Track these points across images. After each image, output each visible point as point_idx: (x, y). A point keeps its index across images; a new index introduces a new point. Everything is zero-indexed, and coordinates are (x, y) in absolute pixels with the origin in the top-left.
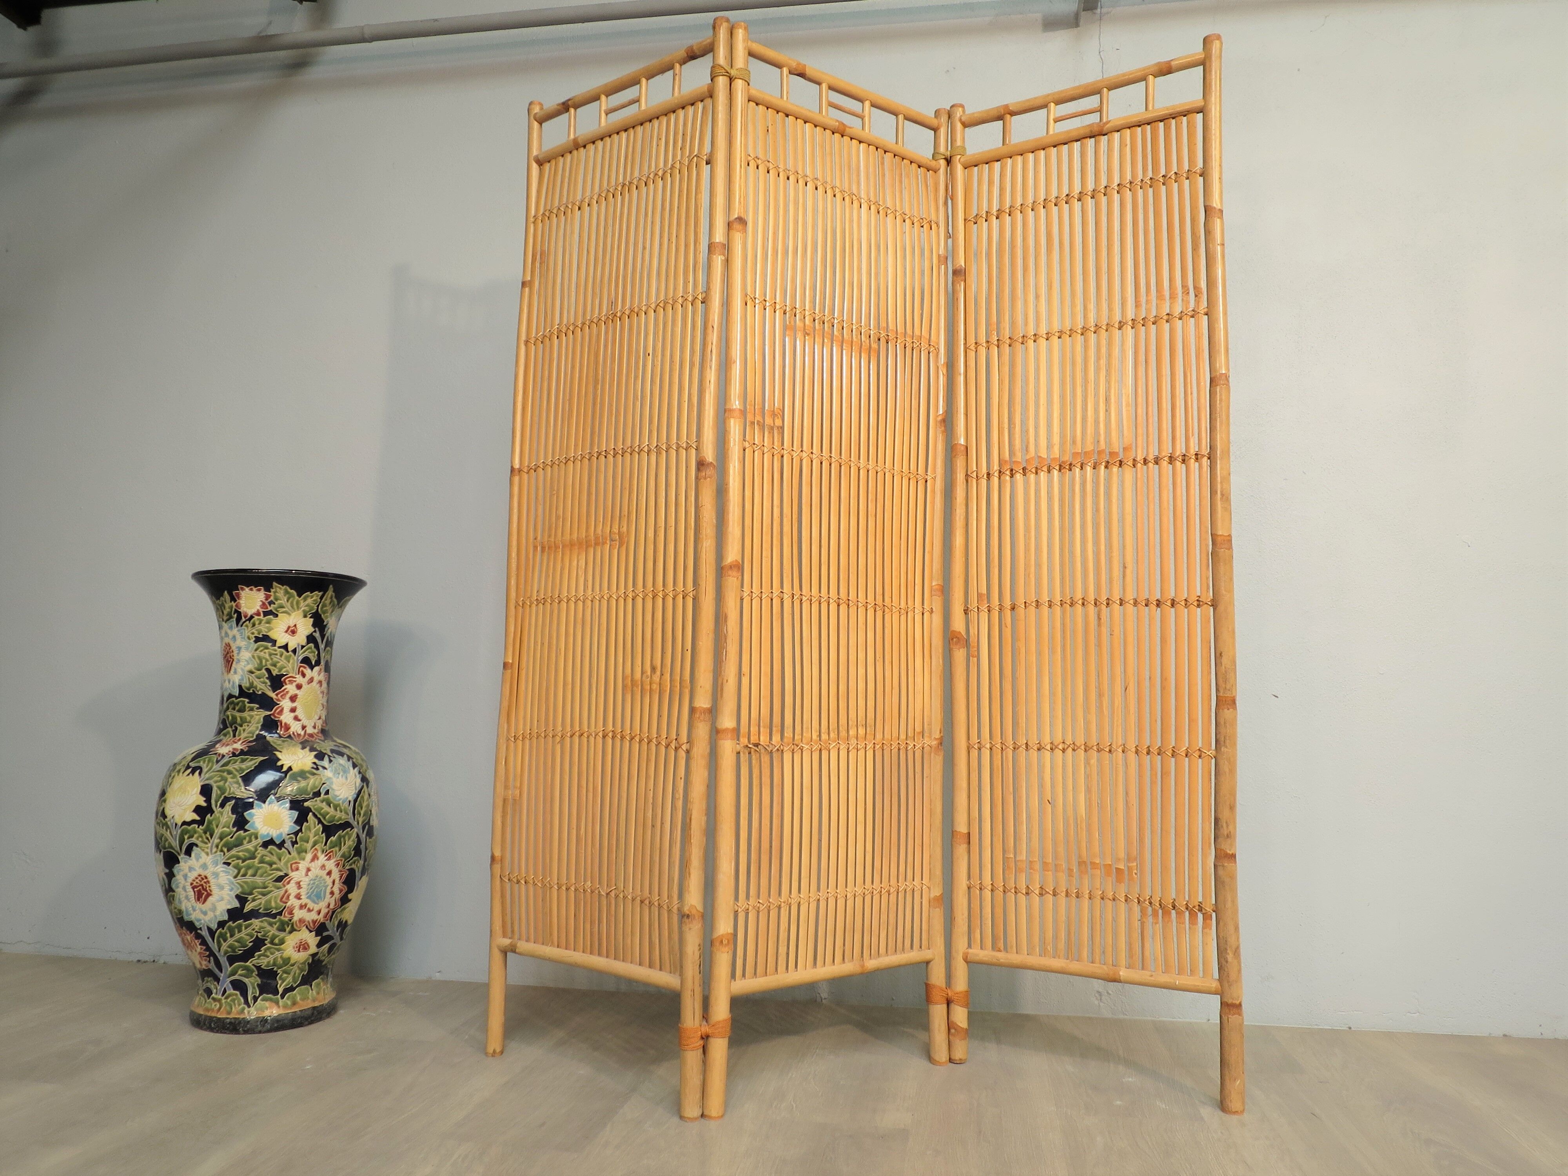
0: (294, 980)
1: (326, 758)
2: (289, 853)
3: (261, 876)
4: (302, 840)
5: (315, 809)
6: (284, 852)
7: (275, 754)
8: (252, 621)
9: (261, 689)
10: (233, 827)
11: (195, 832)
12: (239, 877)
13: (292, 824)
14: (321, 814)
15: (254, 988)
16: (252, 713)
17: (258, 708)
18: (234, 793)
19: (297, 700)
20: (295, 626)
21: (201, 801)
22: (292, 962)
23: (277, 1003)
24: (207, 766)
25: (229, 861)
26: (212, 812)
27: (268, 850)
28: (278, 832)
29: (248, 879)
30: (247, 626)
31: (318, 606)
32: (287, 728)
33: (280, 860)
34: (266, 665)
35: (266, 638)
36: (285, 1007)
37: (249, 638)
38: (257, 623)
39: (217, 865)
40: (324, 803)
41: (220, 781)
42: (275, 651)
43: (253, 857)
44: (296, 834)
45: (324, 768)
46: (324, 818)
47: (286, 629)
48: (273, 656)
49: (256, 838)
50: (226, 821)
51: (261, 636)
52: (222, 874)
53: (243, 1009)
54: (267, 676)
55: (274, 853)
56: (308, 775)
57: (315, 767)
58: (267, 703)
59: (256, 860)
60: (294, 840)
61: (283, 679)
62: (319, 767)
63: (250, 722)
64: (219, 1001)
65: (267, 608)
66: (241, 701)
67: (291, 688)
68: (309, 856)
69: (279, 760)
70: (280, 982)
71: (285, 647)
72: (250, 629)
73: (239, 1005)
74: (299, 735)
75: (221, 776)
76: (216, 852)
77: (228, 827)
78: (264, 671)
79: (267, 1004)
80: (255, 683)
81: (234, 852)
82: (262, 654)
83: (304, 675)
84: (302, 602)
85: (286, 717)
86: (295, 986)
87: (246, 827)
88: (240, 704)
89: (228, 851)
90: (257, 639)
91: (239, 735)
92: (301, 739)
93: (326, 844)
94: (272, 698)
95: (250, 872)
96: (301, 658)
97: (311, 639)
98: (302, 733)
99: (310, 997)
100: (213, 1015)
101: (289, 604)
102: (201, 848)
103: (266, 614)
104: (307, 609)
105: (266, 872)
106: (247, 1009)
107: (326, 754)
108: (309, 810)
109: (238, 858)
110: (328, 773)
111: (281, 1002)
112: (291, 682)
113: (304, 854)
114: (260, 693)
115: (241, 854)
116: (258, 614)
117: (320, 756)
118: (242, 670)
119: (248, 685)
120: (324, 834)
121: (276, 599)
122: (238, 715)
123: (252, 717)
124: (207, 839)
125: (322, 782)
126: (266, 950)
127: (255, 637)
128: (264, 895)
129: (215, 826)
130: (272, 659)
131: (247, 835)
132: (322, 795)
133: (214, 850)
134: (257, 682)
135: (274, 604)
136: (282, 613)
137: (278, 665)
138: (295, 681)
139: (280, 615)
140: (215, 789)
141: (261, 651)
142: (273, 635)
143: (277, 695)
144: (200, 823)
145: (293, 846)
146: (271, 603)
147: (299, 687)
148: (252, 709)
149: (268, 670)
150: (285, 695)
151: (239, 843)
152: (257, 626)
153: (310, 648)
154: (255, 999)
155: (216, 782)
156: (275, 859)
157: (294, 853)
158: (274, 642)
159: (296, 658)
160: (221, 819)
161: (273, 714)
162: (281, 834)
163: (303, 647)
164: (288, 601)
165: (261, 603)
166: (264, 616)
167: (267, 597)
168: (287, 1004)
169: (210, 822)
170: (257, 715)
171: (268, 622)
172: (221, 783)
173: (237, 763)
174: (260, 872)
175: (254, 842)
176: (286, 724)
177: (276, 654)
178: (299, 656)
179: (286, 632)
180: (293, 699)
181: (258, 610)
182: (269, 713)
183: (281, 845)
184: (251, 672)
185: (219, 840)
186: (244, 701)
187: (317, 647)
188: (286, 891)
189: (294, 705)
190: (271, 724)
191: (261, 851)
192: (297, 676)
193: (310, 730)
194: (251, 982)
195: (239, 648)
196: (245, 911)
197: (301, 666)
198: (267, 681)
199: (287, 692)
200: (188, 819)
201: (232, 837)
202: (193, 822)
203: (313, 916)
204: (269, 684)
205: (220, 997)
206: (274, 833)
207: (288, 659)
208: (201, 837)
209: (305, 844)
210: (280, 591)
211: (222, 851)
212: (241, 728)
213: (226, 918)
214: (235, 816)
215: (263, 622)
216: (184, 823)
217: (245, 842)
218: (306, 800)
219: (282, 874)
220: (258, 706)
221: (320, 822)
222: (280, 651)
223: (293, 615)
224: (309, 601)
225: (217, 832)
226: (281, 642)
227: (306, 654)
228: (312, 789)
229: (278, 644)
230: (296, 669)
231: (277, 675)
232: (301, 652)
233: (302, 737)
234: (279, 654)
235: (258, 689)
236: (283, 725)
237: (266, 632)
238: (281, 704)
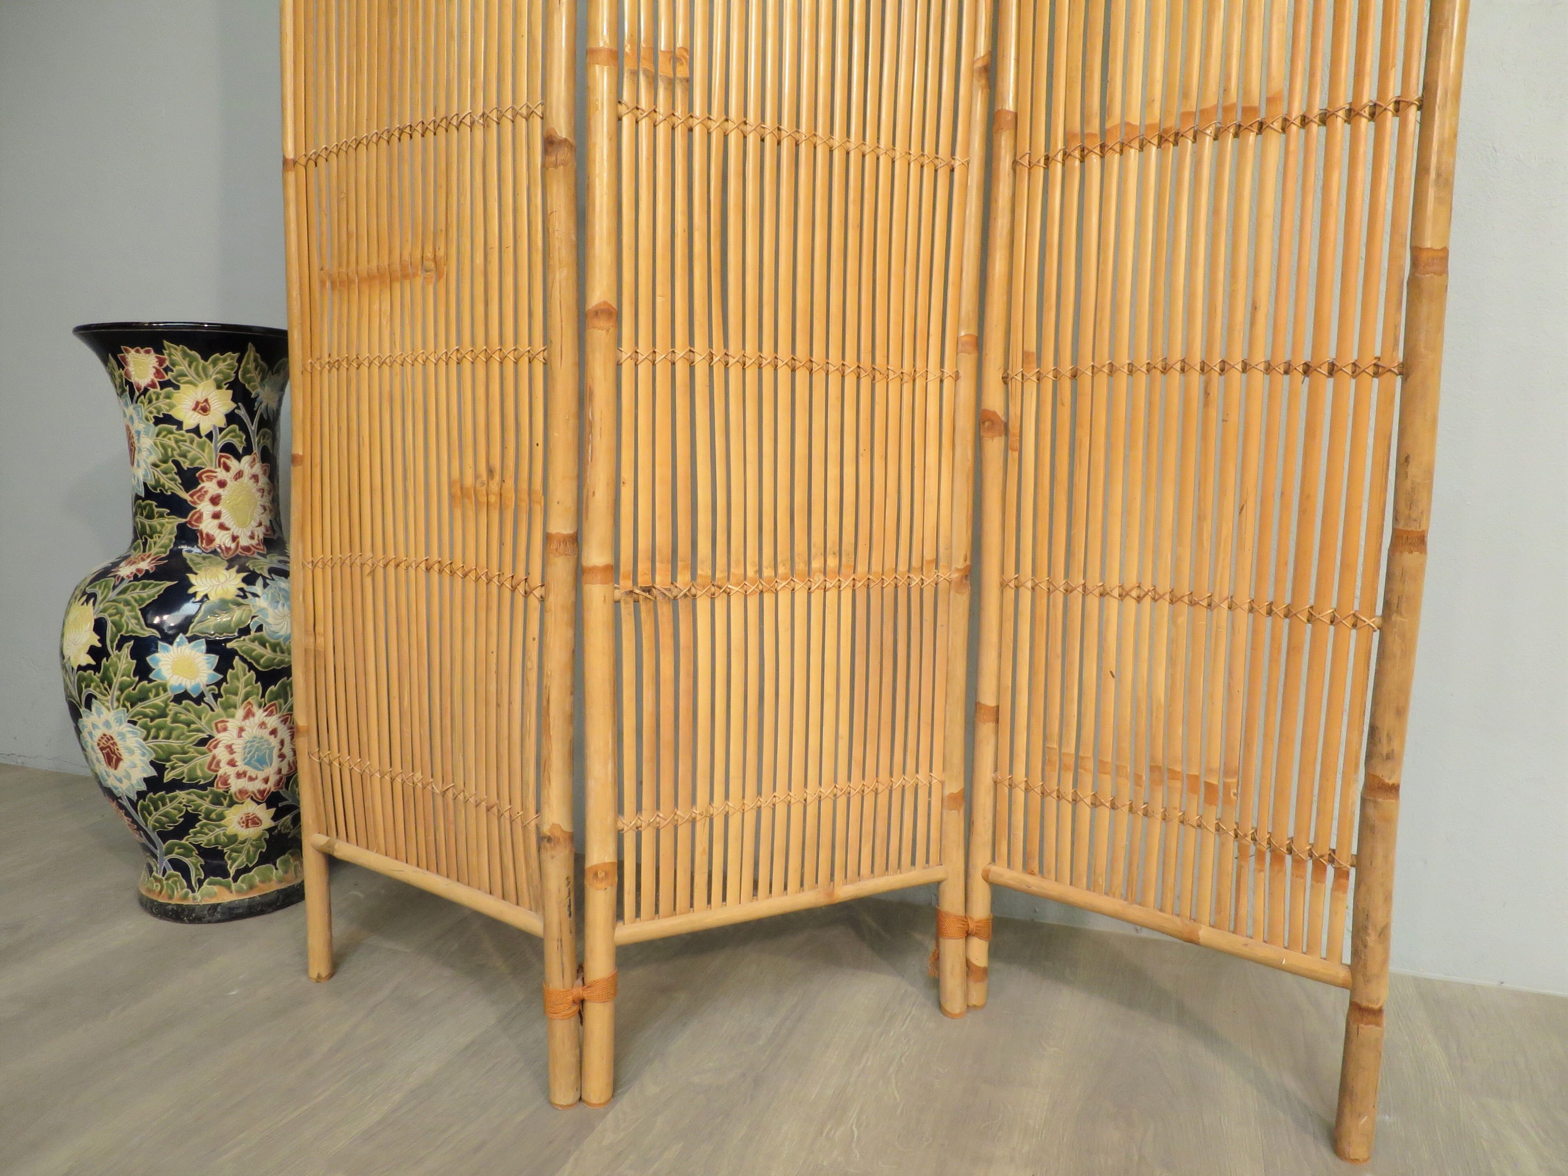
0: (248, 859)
1: (260, 582)
2: (212, 710)
3: (178, 738)
4: (227, 691)
5: (243, 652)
6: (204, 707)
7: (188, 578)
8: (147, 396)
9: (170, 488)
10: (135, 675)
11: (92, 681)
12: (150, 740)
13: (212, 672)
14: (251, 658)
15: (197, 869)
16: (162, 520)
17: (168, 514)
18: (133, 631)
19: (222, 502)
20: (206, 401)
21: (95, 640)
22: (240, 839)
23: (228, 887)
24: (102, 593)
25: (135, 719)
26: (108, 656)
27: (182, 706)
28: (193, 683)
29: (161, 742)
30: (142, 402)
31: (237, 373)
32: (210, 539)
33: (200, 719)
34: (173, 456)
35: (168, 419)
36: (240, 891)
37: (147, 419)
38: (154, 397)
39: (121, 724)
40: (256, 643)
41: (115, 615)
42: (183, 435)
43: (163, 715)
44: (219, 684)
45: (255, 595)
46: (258, 663)
47: (194, 406)
48: (180, 444)
49: (165, 690)
50: (125, 669)
51: (161, 416)
52: (129, 735)
53: (187, 894)
54: (176, 470)
55: (190, 709)
56: (231, 605)
57: (242, 594)
58: (179, 507)
59: (168, 719)
60: (217, 692)
61: (197, 475)
62: (248, 594)
63: (161, 533)
64: (160, 881)
65: (163, 377)
66: (149, 504)
67: (210, 487)
68: (240, 712)
69: (191, 585)
70: (229, 862)
71: (196, 430)
72: (146, 406)
73: (182, 889)
74: (227, 549)
75: (116, 608)
76: (118, 707)
77: (129, 676)
78: (171, 464)
79: (215, 888)
80: (162, 481)
81: (138, 708)
82: (166, 440)
83: (227, 468)
84: (211, 367)
85: (207, 526)
86: (250, 866)
87: (151, 676)
88: (148, 508)
89: (132, 706)
90: (158, 421)
91: (150, 550)
92: (230, 555)
93: (263, 696)
94: (186, 501)
95: (162, 734)
96: (220, 445)
97: (231, 418)
98: (233, 546)
99: (274, 878)
100: (154, 897)
101: (192, 371)
102: (100, 700)
103: (164, 385)
104: (219, 376)
105: (183, 734)
106: (191, 894)
107: (261, 575)
108: (233, 653)
109: (145, 716)
110: (262, 602)
111: (234, 886)
112: (210, 478)
113: (232, 710)
114: (169, 493)
115: (147, 710)
116: (153, 385)
117: (250, 580)
118: (145, 461)
119: (153, 483)
120: (259, 683)
121: (174, 365)
122: (147, 522)
123: (162, 525)
124: (106, 689)
125: (253, 614)
126: (202, 827)
127: (155, 417)
128: (185, 762)
129: (112, 674)
130: (179, 447)
131: (154, 687)
132: (252, 633)
133: (115, 704)
134: (163, 479)
135: (172, 371)
136: (184, 383)
137: (189, 455)
138: (216, 477)
139: (182, 386)
140: (109, 625)
141: (164, 437)
142: (177, 414)
143: (192, 496)
144: (96, 668)
145: (216, 701)
146: (167, 370)
147: (222, 484)
148: (161, 515)
149: (176, 463)
150: (203, 495)
151: (143, 697)
152: (154, 401)
153: (233, 431)
154: (200, 882)
155: (110, 615)
156: (192, 717)
157: (218, 710)
158: (179, 424)
159: (213, 445)
160: (119, 665)
161: (189, 522)
162: (198, 685)
163: (221, 430)
164: (190, 366)
165: (155, 370)
166: (162, 389)
167: (161, 362)
168: (243, 889)
169: (107, 669)
170: (168, 523)
171: (168, 397)
172: (117, 618)
173: (137, 591)
174: (174, 734)
175: (163, 696)
176: (207, 535)
177: (185, 441)
178: (216, 443)
179: (195, 409)
180: (215, 500)
181: (152, 381)
182: (183, 520)
183: (199, 699)
184: (155, 465)
185: (119, 693)
186: (152, 504)
187: (244, 428)
188: (214, 758)
189: (217, 509)
190: (187, 535)
191: (173, 708)
192: (218, 470)
193: (244, 542)
194: (192, 863)
195: (139, 433)
196: (165, 781)
197: (221, 457)
198: (177, 477)
199: (206, 492)
200: (84, 664)
201: (134, 689)
202: (88, 667)
203: (258, 785)
204: (180, 481)
205: (160, 876)
206: (188, 684)
207: (202, 447)
208: (99, 687)
209: (233, 697)
210: (175, 353)
211: (124, 706)
212: (153, 540)
213: (143, 787)
214: (135, 661)
215: (161, 397)
216: (80, 668)
217: (151, 695)
218: (230, 640)
219: (205, 736)
220: (169, 511)
221: (251, 667)
222: (190, 437)
223: (201, 386)
224: (221, 366)
225: (117, 681)
226: (189, 423)
227: (228, 439)
228: (237, 625)
229: (185, 427)
230: (215, 461)
231: (188, 469)
232: (219, 437)
233: (231, 553)
234: (188, 441)
235: (166, 488)
236: (204, 535)
237: (167, 411)
238: (199, 507)
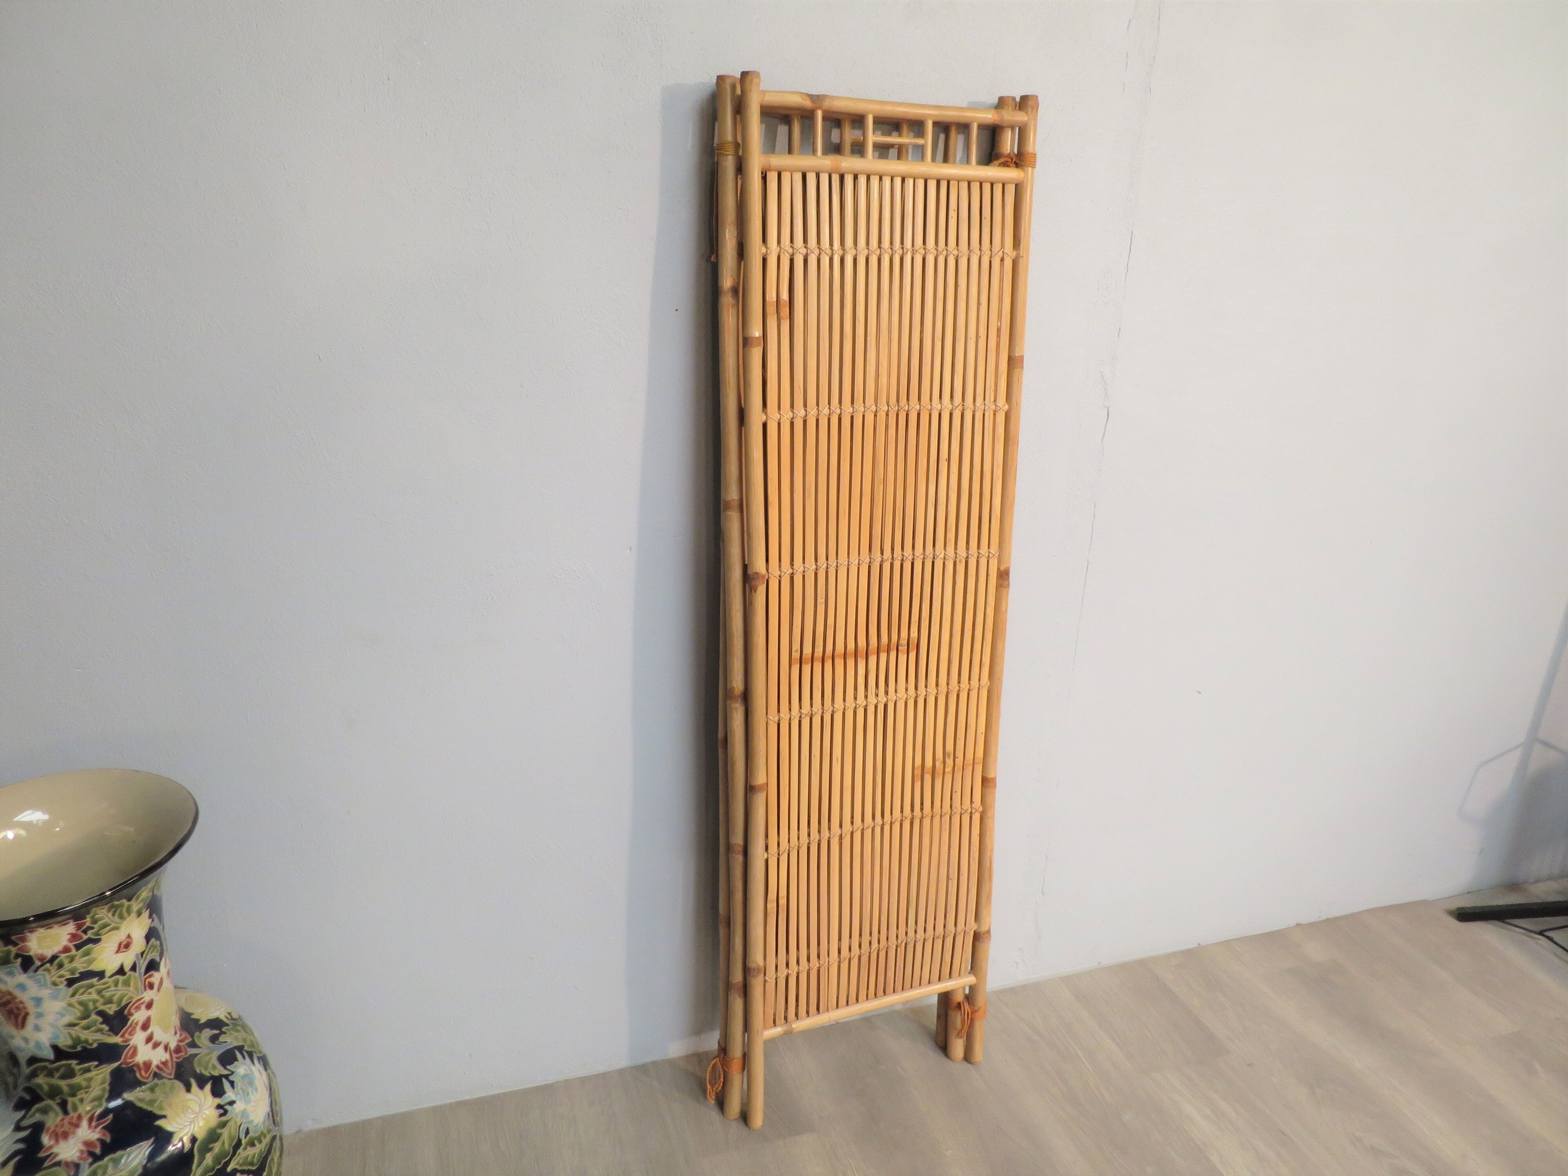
1: (226, 1085)
5: (241, 1166)
7: (159, 1127)
8: (55, 962)
9: (95, 1041)
16: (88, 1075)
17: (96, 1066)
19: (151, 1022)
20: (129, 936)
30: (47, 970)
31: (150, 893)
32: (147, 1065)
34: (96, 1008)
35: (85, 975)
37: (55, 984)
38: (66, 962)
40: (248, 1148)
42: (106, 983)
45: (232, 1103)
46: (253, 1165)
47: (116, 948)
48: (104, 993)
51: (77, 975)
54: (101, 1020)
56: (219, 1131)
57: (221, 1111)
58: (108, 1054)
61: (126, 1012)
62: (225, 1107)
63: (88, 1087)
65: (82, 938)
66: (64, 1065)
67: (139, 1016)
69: (170, 1134)
71: (121, 971)
72: (53, 972)
74: (165, 1063)
78: (94, 1017)
80: (82, 1036)
82: (85, 997)
83: (151, 986)
84: (133, 903)
85: (143, 1054)
88: (62, 1068)
90: (71, 982)
91: (75, 1109)
92: (171, 1070)
94: (116, 1044)
96: (143, 970)
97: (149, 935)
98: (166, 1056)
101: (116, 918)
103: (78, 947)
104: (140, 906)
107: (221, 1076)
110: (239, 1107)
112: (138, 1008)
114: (95, 1045)
116: (66, 950)
117: (217, 1092)
118: (52, 1025)
119: (70, 1042)
121: (96, 923)
122: (62, 1083)
123: (90, 1080)
125: (239, 1124)
127: (67, 980)
130: (103, 997)
132: (243, 1141)
134: (85, 1035)
135: (93, 928)
136: (106, 933)
137: (115, 999)
138: (143, 1003)
139: (103, 937)
141: (82, 994)
142: (96, 967)
143: (123, 1036)
146: (85, 932)
147: (149, 1006)
148: (88, 1070)
149: (101, 1013)
150: (134, 1028)
152: (66, 965)
153: (151, 947)
158: (101, 975)
159: (137, 974)
161: (123, 1062)
163: (142, 954)
164: (114, 915)
165: (70, 936)
166: (77, 950)
167: (79, 927)
170: (97, 1075)
171: (87, 954)
176: (144, 1062)
177: (108, 988)
178: (140, 968)
179: (118, 952)
180: (145, 1026)
181: (65, 946)
182: (116, 1064)
184: (72, 1025)
186: (70, 1064)
189: (149, 1032)
190: (123, 1075)
192: (145, 994)
193: (173, 1046)
195: (38, 1001)
197: (146, 979)
198: (103, 1026)
199: (136, 1023)
204: (107, 1028)
210: (102, 913)
212: (76, 1100)
215: (77, 958)
218: (227, 1163)
220: (96, 1063)
222: (113, 980)
223: (124, 925)
224: (142, 895)
226: (112, 968)
227: (148, 958)
228: (229, 1145)
229: (108, 974)
230: (140, 986)
231: (116, 1012)
232: (141, 962)
233: (170, 1064)
234: (113, 985)
235: (90, 1041)
236: (141, 1065)
237: (86, 967)
238: (132, 1043)
